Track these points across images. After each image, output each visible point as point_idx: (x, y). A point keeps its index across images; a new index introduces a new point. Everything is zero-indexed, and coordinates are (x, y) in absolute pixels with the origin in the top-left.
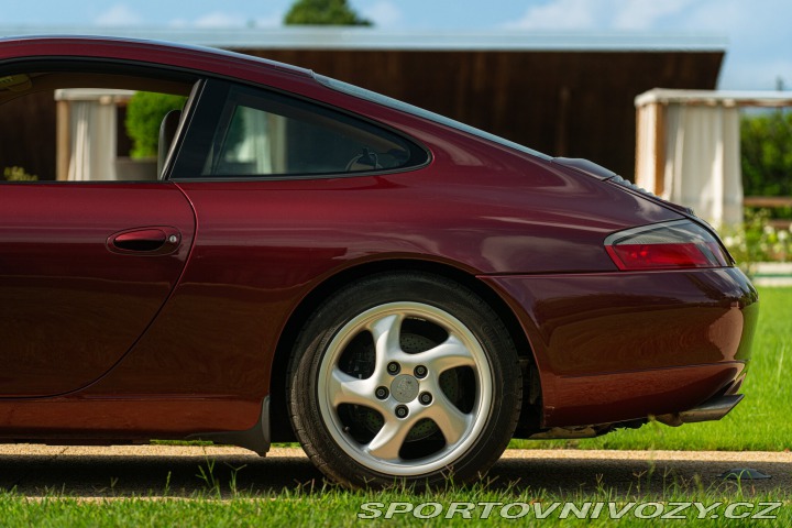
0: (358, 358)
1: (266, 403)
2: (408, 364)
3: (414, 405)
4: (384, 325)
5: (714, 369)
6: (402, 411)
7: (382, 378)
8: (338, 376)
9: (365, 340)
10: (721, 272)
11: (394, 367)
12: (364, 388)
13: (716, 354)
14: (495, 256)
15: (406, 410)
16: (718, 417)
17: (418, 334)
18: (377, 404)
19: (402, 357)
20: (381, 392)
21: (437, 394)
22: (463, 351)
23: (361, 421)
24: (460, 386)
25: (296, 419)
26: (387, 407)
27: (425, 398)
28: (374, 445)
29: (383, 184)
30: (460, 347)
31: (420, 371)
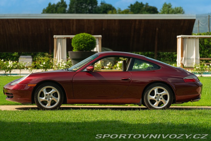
0: (153, 94)
1: (141, 99)
2: (159, 94)
3: (160, 99)
4: (156, 90)
5: (197, 95)
6: (158, 100)
7: (156, 96)
8: (150, 96)
9: (153, 91)
10: (198, 82)
11: (157, 95)
12: (153, 97)
13: (197, 93)
14: (170, 80)
15: (159, 100)
16: (198, 101)
17: (160, 91)
18: (155, 99)
19: (158, 93)
20: (156, 98)
21: (163, 98)
22: (166, 93)
23: (153, 102)
24: (165, 97)
25: (145, 101)
26: (156, 100)
27: (161, 99)
28: (155, 104)
29: (154, 71)
30: (165, 92)
31: (160, 95)
